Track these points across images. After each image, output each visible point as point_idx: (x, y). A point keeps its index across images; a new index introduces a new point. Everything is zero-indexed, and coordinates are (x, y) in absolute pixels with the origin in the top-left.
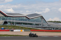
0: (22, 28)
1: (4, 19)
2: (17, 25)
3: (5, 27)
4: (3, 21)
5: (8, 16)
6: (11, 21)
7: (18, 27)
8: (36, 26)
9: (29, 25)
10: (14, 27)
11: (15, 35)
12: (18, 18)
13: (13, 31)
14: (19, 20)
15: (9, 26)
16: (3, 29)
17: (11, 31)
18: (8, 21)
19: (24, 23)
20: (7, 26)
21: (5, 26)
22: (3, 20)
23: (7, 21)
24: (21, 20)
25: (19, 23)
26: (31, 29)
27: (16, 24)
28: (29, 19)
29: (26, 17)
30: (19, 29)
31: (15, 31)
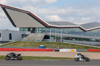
0: (73, 47)
1: (44, 31)
2: (65, 42)
3: (46, 45)
4: (43, 35)
5: (50, 27)
6: (56, 34)
7: (67, 44)
8: (96, 43)
9: (85, 42)
10: (60, 44)
11: (62, 58)
12: (66, 29)
13: (59, 51)
14: (68, 33)
15: (53, 43)
16: (43, 47)
17: (56, 51)
18: (50, 34)
19: (76, 39)
20: (49, 43)
21: (46, 43)
22: (42, 33)
23: (48, 35)
24: (72, 33)
25: (69, 37)
26: (87, 48)
27: (64, 40)
28: (85, 31)
29: (79, 28)
30: (68, 48)
31: (61, 50)
